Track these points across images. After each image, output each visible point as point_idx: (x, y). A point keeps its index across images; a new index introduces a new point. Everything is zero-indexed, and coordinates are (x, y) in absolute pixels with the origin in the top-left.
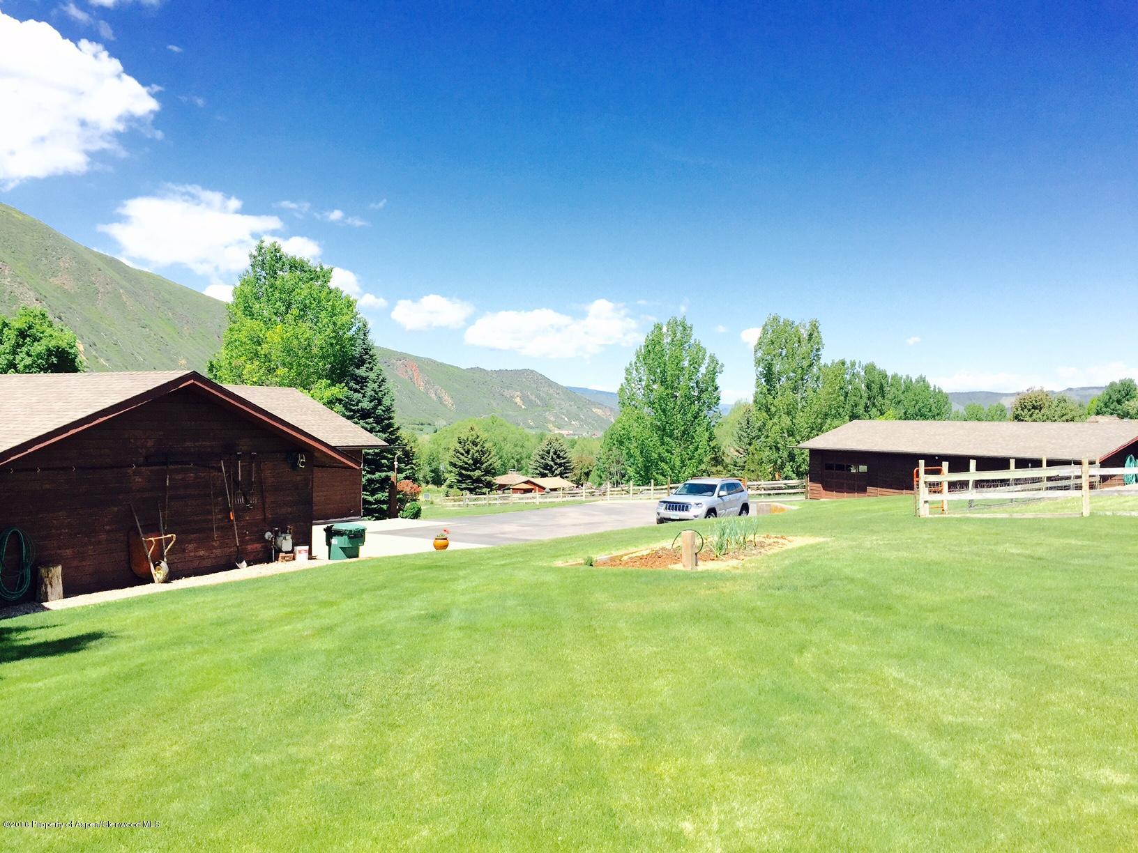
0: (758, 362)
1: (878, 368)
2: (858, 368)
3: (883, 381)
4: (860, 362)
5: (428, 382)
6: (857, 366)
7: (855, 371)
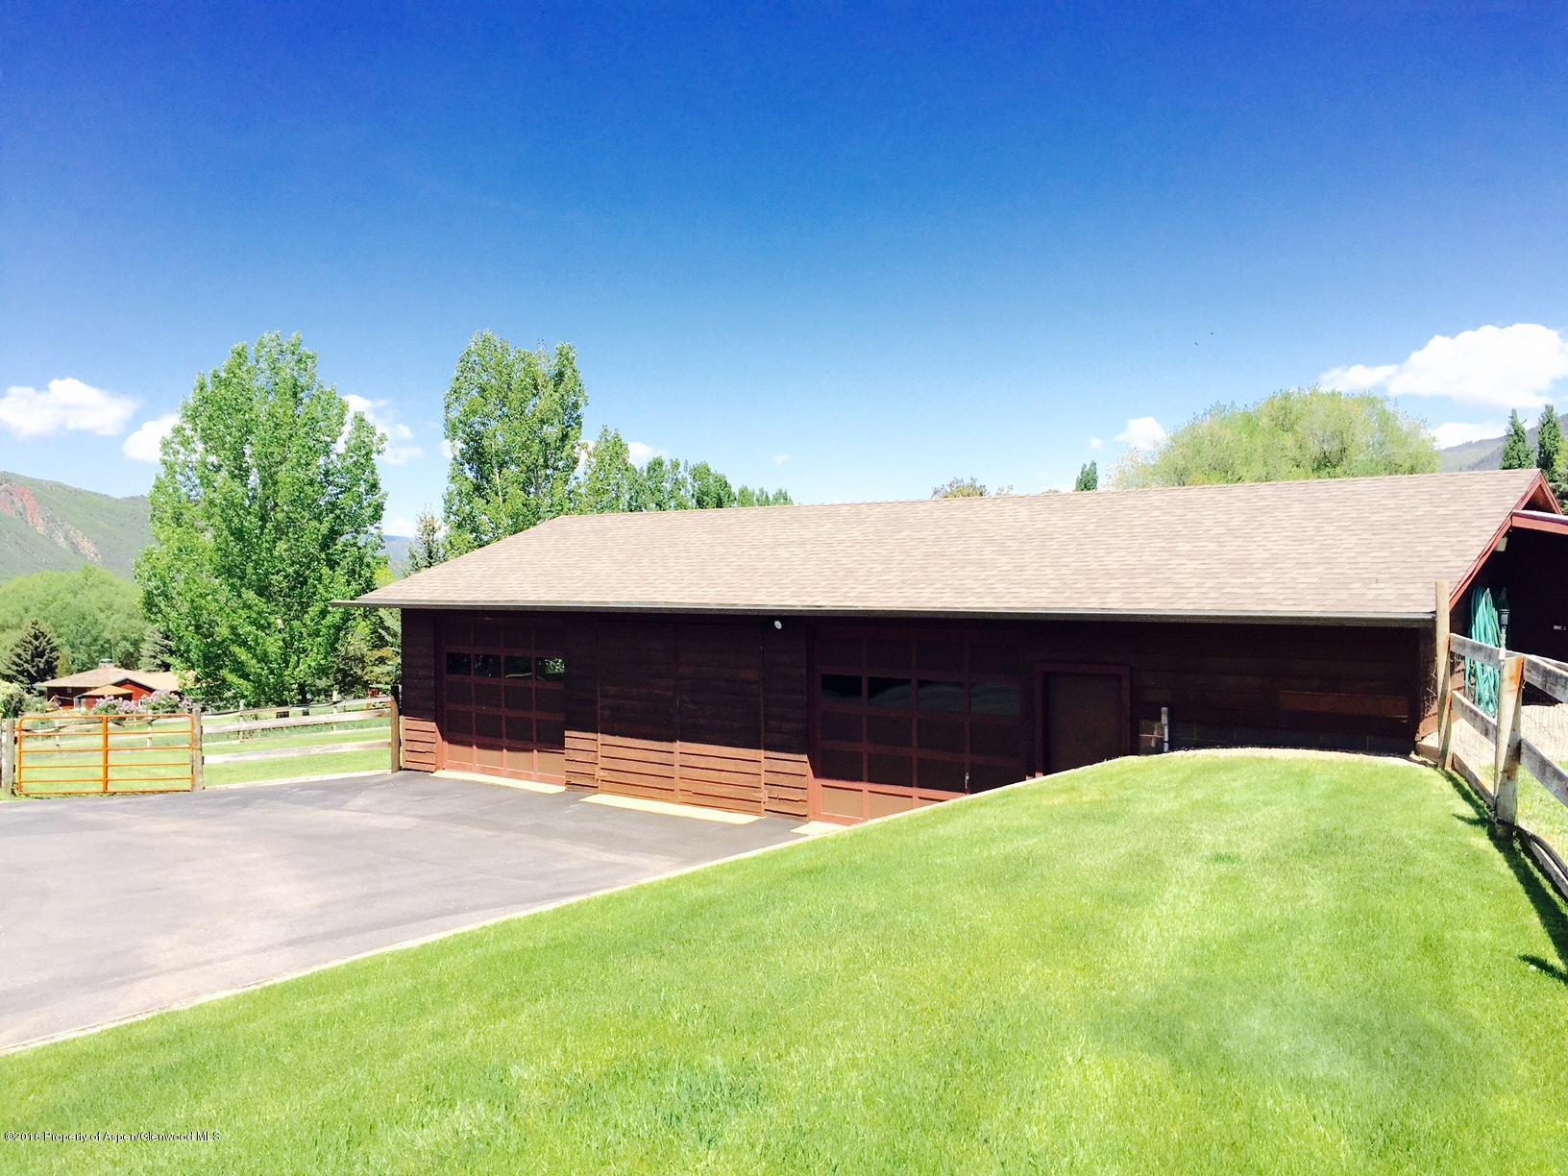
0: (452, 431)
1: (712, 471)
2: (683, 473)
3: (722, 493)
4: (686, 462)
5: (50, 520)
6: (681, 468)
7: (680, 476)
